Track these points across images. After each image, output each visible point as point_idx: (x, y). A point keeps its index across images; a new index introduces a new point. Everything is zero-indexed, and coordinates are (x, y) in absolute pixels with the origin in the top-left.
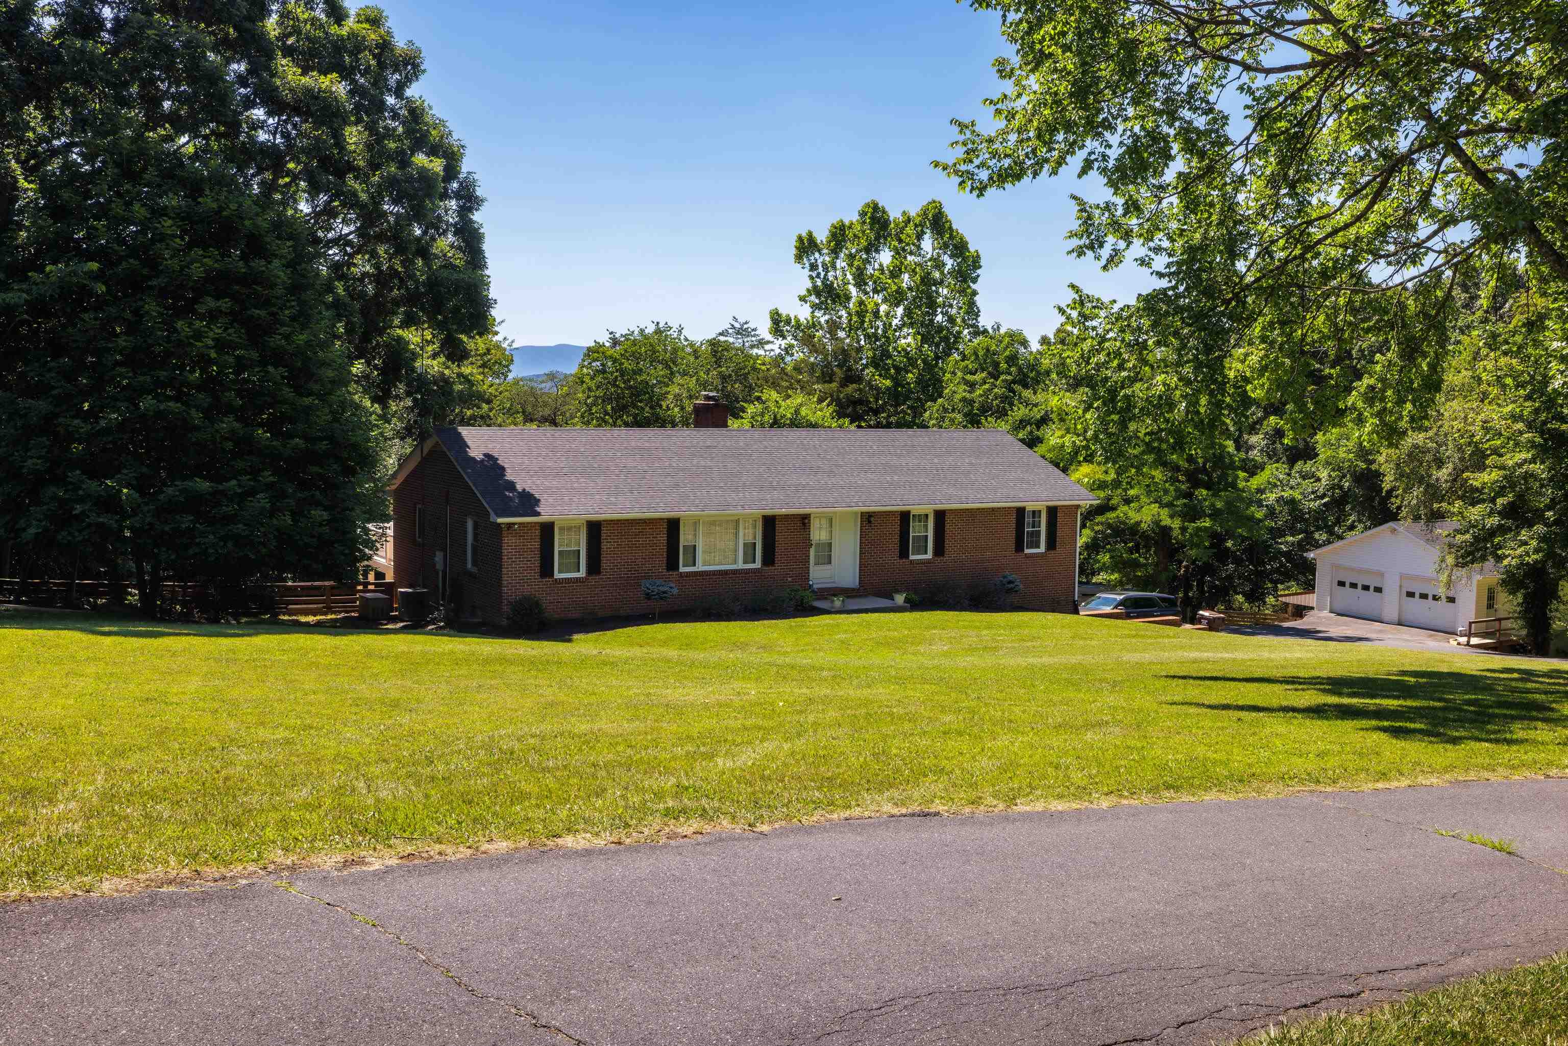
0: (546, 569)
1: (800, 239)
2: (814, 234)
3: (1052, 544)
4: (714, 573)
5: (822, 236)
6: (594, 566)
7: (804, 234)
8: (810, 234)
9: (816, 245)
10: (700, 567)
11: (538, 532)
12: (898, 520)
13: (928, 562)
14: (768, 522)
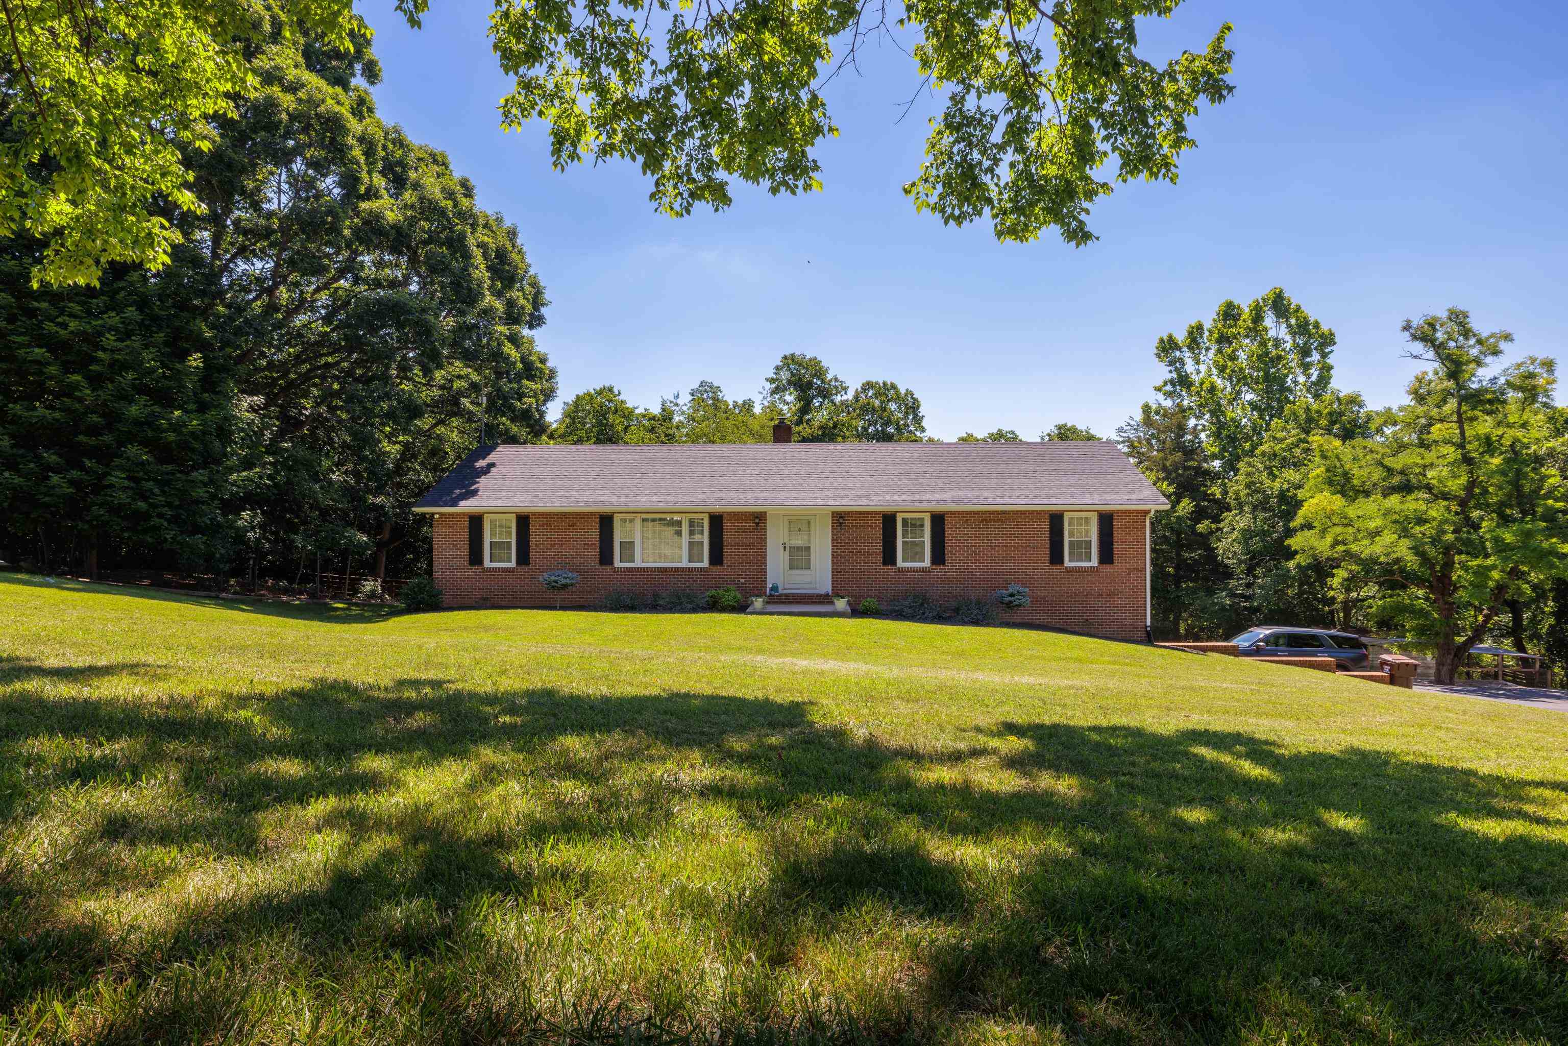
0: (476, 557)
1: (1162, 340)
2: (1174, 335)
3: (1106, 556)
4: (653, 570)
5: (1181, 336)
6: (523, 557)
7: (1165, 338)
8: (1170, 337)
9: (1176, 344)
10: (638, 563)
11: (467, 524)
12: (879, 523)
13: (923, 570)
14: (717, 521)
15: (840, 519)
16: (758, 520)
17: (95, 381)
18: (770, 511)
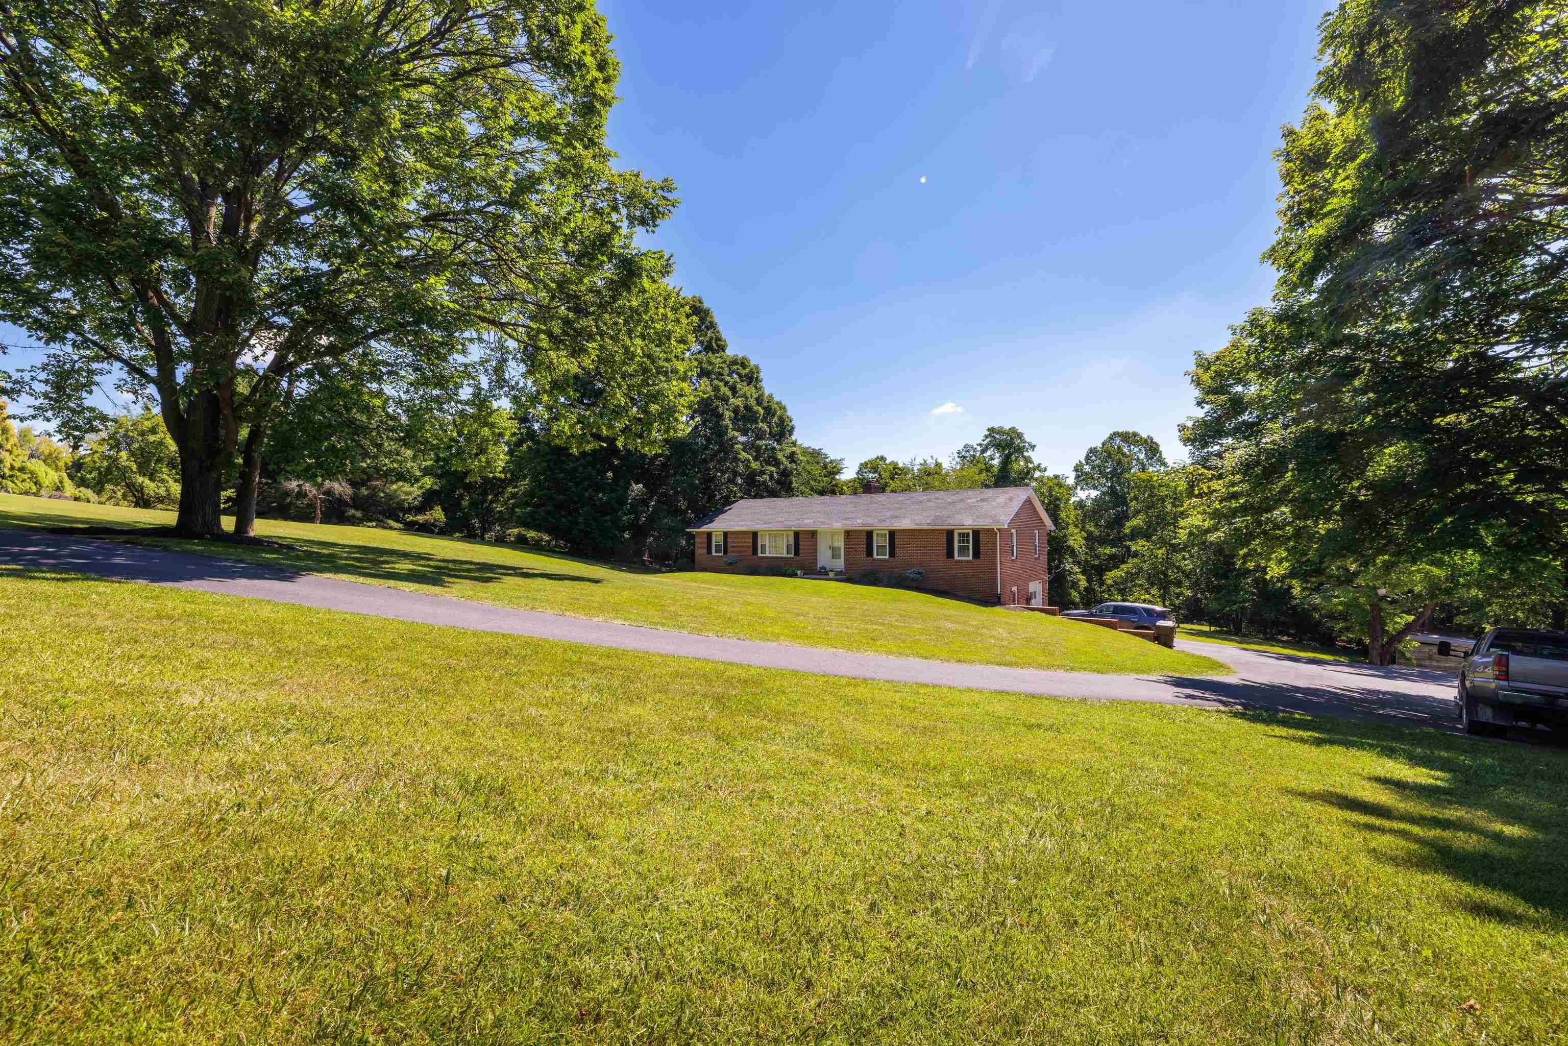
3: (977, 555)
4: (773, 557)
6: (724, 551)
10: (767, 554)
11: (707, 535)
12: (865, 536)
13: (886, 560)
14: (797, 534)
15: (848, 534)
16: (814, 534)
17: (577, 484)
18: (819, 530)
